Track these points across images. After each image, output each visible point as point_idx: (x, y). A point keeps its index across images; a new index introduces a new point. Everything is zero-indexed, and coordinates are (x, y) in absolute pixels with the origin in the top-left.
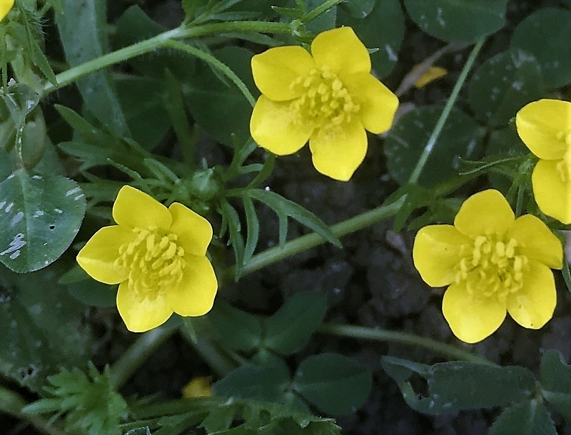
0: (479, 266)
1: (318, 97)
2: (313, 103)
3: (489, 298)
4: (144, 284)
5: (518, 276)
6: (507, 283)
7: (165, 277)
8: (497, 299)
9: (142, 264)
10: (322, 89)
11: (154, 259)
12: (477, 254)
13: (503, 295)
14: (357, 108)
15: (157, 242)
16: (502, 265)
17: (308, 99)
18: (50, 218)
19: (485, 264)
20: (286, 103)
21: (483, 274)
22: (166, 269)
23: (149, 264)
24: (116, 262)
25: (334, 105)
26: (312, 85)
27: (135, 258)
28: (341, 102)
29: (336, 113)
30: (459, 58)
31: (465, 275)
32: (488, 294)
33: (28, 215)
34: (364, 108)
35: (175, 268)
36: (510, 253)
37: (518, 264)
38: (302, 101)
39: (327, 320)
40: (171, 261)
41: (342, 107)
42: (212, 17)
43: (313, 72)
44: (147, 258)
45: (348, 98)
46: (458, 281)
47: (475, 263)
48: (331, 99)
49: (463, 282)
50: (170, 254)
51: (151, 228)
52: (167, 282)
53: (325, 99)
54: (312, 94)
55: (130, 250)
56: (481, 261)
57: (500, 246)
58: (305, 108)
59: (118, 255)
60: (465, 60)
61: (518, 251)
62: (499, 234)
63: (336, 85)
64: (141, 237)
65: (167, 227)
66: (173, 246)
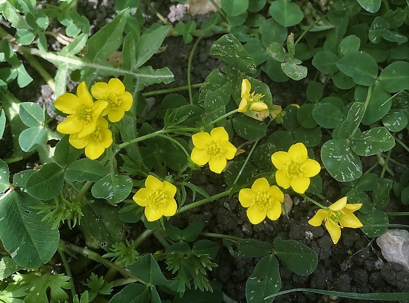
0: (258, 201)
1: (212, 148)
2: (211, 150)
3: (261, 211)
4: (154, 206)
5: (270, 204)
6: (267, 206)
7: (160, 204)
8: (263, 211)
9: (154, 199)
10: (214, 146)
11: (158, 198)
12: (258, 197)
13: (265, 210)
14: (224, 152)
15: (159, 193)
16: (265, 200)
17: (209, 148)
18: (121, 187)
19: (260, 200)
20: (202, 150)
21: (260, 204)
22: (161, 201)
23: (156, 200)
24: (145, 199)
25: (217, 150)
26: (211, 144)
27: (152, 198)
28: (219, 149)
29: (217, 153)
30: (249, 146)
31: (254, 203)
32: (261, 209)
33: (114, 187)
34: (226, 152)
35: (164, 201)
36: (268, 197)
37: (270, 201)
38: (208, 149)
39: (203, 231)
40: (162, 199)
41: (219, 151)
42: (173, 127)
43: (211, 140)
44: (156, 198)
45: (221, 149)
46: (252, 205)
47: (257, 200)
48: (216, 149)
49: (254, 205)
50: (163, 196)
51: (157, 188)
52: (161, 205)
53: (214, 148)
54: (210, 147)
55: (150, 195)
56: (259, 199)
57: (265, 195)
58: (208, 152)
59: (146, 197)
60: (251, 148)
61: (270, 197)
62: (265, 191)
63: (218, 144)
64: (154, 191)
65: (161, 189)
66: (164, 194)
